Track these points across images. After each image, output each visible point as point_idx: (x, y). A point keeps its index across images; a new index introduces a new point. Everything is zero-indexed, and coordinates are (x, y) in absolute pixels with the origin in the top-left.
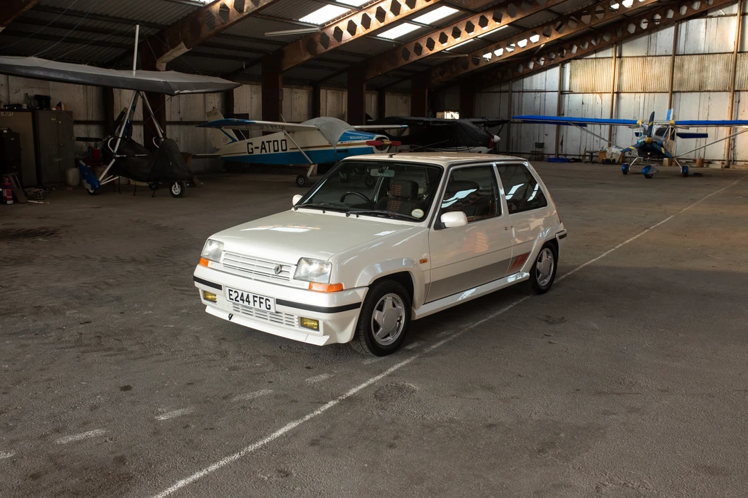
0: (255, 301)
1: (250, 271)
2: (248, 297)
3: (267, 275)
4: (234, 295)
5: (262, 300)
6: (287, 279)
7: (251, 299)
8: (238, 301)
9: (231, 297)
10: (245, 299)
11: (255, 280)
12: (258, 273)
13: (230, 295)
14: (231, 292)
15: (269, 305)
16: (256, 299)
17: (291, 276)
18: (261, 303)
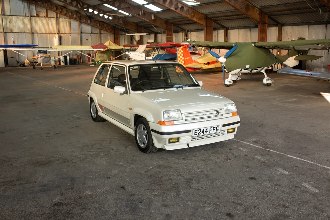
0: (210, 130)
1: (204, 118)
2: (207, 130)
3: (213, 117)
4: (198, 132)
5: (214, 128)
6: (222, 115)
7: (208, 130)
8: (200, 134)
9: (196, 134)
10: (205, 131)
11: (207, 121)
12: (207, 117)
13: (195, 133)
14: (196, 131)
15: (218, 129)
16: (211, 129)
17: (224, 113)
18: (213, 130)
